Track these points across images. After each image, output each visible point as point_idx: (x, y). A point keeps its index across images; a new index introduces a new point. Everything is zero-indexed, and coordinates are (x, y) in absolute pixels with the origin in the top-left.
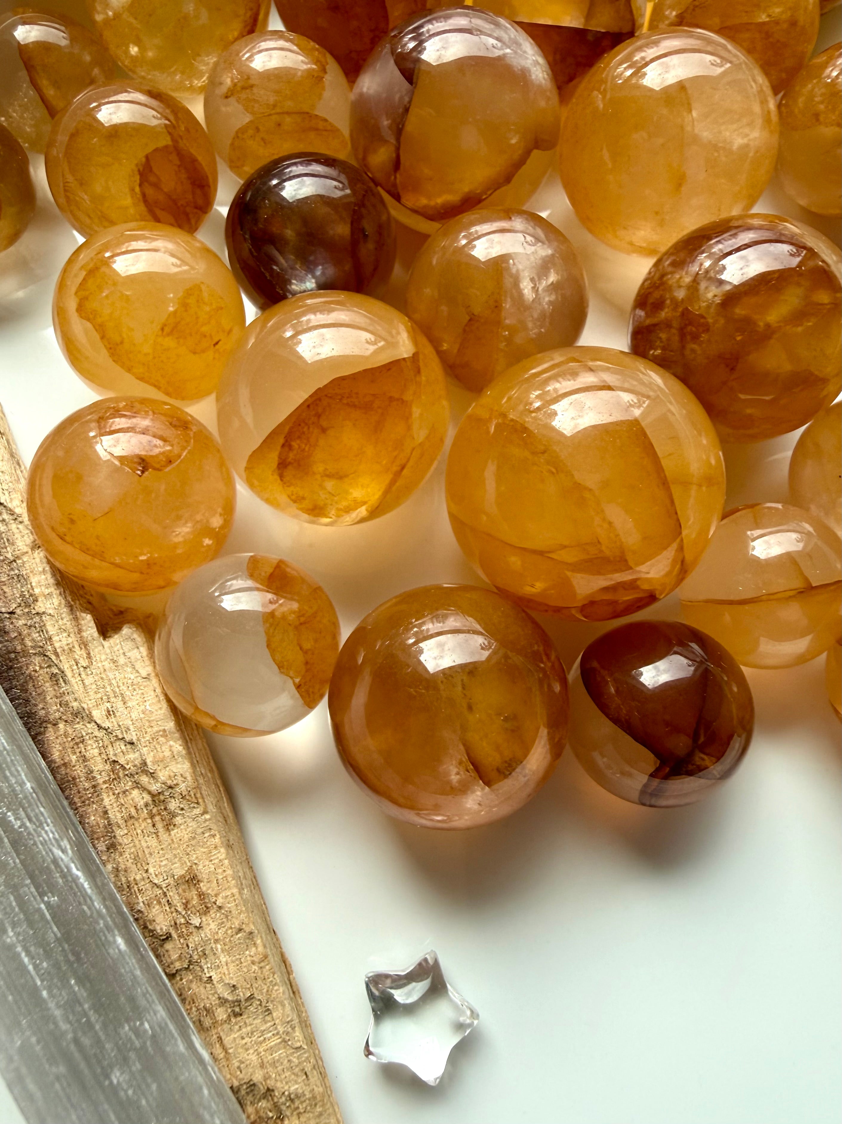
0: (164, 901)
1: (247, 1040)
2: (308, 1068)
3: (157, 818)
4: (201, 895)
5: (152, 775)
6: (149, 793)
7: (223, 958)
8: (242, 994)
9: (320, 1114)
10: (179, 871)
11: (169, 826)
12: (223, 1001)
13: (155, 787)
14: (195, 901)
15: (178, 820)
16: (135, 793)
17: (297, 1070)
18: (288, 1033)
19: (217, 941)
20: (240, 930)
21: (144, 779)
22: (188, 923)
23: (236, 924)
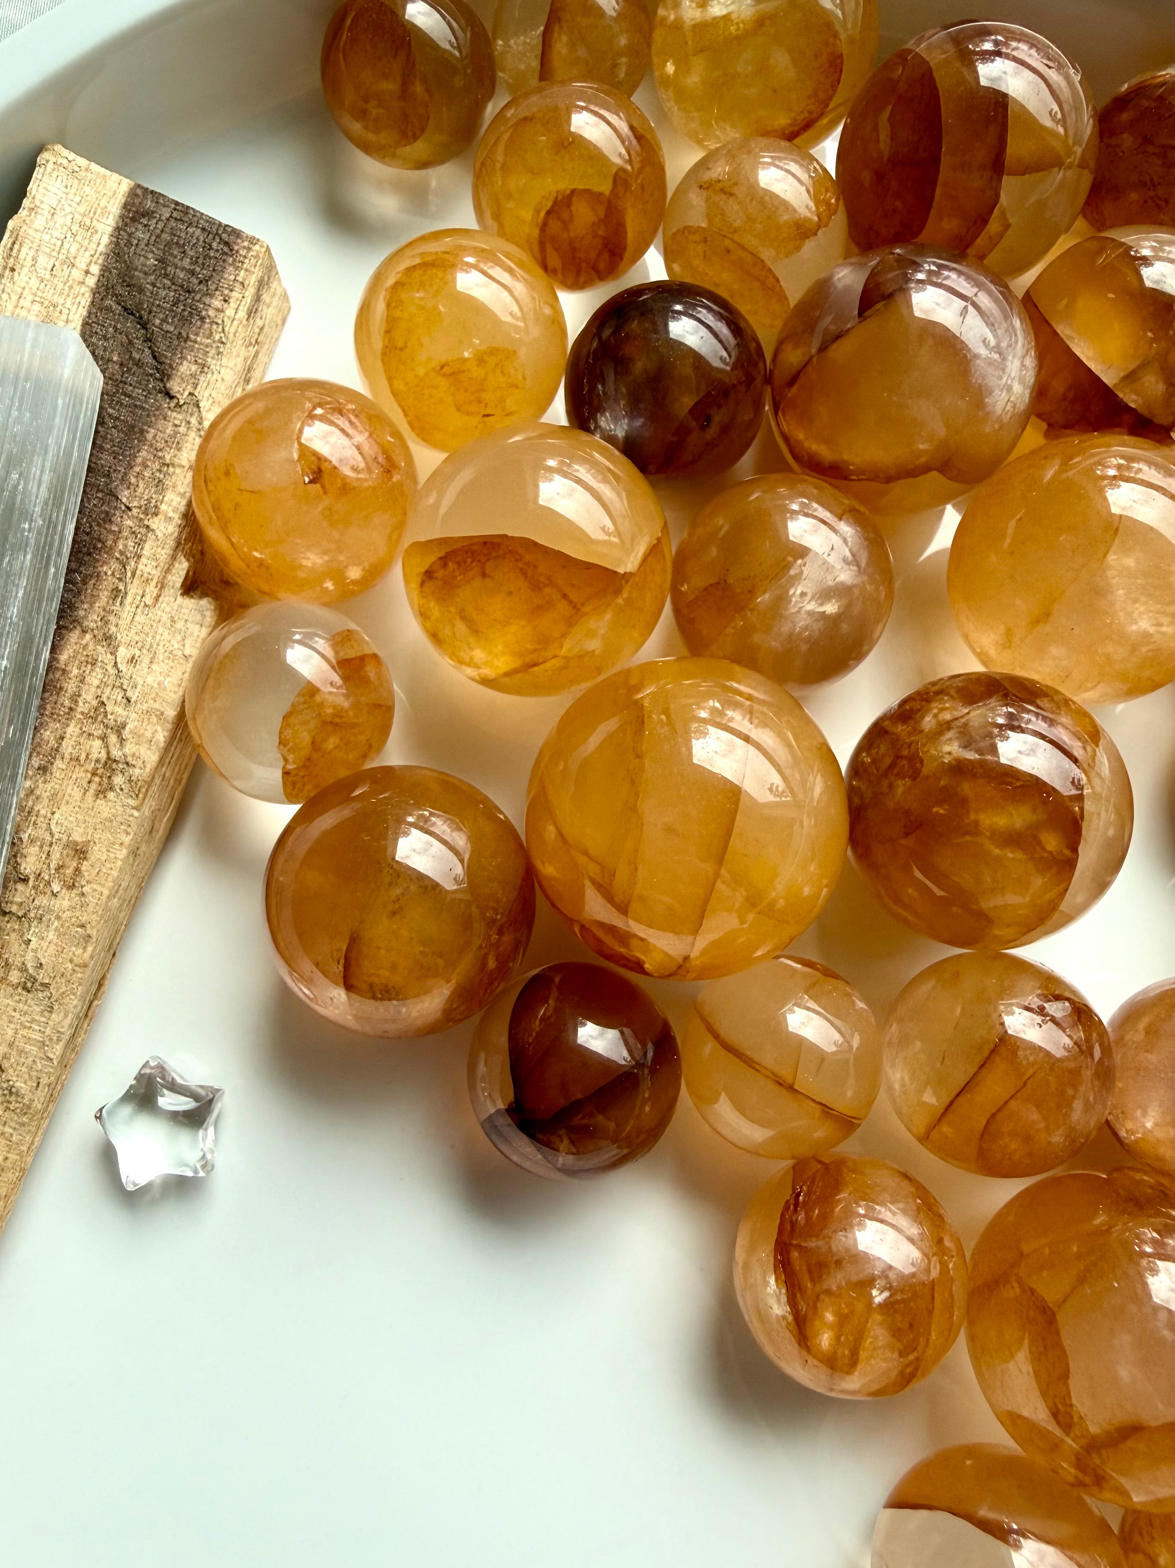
0: (46, 848)
1: (17, 1015)
2: (44, 1080)
3: (97, 779)
4: (77, 870)
5: (122, 741)
6: (108, 753)
7: (51, 936)
8: (42, 977)
9: (23, 1124)
10: (77, 837)
11: (101, 793)
12: (23, 969)
13: (116, 753)
14: (69, 871)
15: (111, 795)
16: (98, 743)
17: (34, 1074)
18: (51, 1040)
19: (58, 918)
20: (83, 926)
21: (113, 739)
22: (48, 883)
23: (84, 919)
